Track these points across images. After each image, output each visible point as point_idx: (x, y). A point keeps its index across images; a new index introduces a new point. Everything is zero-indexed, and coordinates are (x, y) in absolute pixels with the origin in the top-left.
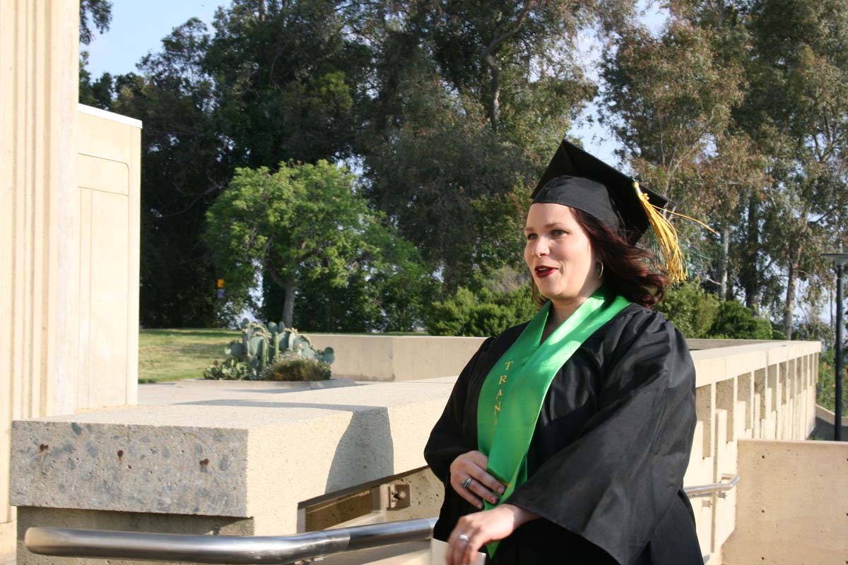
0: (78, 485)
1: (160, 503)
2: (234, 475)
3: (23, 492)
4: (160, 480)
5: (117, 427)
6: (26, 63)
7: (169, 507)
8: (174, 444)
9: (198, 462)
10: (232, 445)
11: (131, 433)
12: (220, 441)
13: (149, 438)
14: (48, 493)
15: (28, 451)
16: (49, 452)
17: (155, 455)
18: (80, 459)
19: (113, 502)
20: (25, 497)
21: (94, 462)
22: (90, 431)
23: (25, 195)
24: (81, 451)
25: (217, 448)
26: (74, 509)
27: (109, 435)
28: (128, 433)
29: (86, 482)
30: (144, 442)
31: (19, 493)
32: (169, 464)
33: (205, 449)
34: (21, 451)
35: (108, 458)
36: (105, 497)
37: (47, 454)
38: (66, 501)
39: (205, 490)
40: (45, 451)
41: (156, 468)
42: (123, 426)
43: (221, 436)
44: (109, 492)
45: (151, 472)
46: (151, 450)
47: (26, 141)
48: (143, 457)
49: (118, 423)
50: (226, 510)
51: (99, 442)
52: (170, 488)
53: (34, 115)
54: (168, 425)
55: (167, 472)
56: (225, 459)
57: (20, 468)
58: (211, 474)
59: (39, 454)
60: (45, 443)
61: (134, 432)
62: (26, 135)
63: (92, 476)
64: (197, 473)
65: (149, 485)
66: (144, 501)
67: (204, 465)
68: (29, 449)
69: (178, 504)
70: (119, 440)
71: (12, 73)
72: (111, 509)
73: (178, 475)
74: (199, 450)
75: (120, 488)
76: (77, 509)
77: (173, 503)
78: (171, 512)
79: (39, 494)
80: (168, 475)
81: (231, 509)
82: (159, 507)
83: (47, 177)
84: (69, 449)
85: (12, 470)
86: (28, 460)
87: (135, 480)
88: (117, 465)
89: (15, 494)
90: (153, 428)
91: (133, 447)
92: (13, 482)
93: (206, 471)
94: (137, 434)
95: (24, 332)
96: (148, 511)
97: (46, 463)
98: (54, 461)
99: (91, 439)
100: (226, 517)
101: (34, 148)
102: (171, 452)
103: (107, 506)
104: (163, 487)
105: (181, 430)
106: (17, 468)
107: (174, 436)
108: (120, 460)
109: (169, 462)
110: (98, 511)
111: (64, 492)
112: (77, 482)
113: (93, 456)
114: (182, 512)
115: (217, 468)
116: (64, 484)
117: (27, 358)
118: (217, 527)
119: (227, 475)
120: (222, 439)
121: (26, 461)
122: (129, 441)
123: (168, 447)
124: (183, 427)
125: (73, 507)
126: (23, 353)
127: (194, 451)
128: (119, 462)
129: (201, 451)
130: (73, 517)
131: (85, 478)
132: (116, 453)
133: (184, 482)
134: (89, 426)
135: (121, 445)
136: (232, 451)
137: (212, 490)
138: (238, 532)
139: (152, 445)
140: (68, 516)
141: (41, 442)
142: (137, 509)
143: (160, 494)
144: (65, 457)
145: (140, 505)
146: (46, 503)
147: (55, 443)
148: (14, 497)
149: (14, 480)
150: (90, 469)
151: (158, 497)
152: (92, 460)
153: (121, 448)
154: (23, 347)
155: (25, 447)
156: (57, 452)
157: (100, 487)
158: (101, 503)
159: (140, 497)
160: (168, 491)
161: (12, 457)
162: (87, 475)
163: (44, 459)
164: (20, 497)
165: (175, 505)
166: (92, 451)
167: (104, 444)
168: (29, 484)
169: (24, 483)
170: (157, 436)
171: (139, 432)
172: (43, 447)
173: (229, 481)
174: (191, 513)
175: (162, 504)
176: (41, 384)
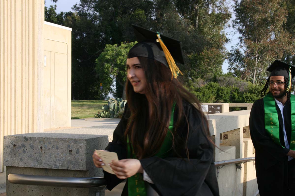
0: (27, 159)
1: (55, 165)
2: (81, 155)
3: (8, 161)
4: (55, 157)
5: (40, 138)
6: (26, 9)
7: (58, 167)
8: (60, 144)
9: (68, 151)
10: (80, 145)
11: (45, 140)
12: (76, 143)
13: (51, 142)
14: (16, 162)
15: (9, 147)
16: (16, 147)
17: (54, 148)
18: (27, 150)
19: (39, 165)
20: (9, 163)
21: (32, 151)
22: (31, 140)
23: (26, 55)
24: (28, 147)
25: (75, 146)
26: (26, 167)
27: (37, 141)
28: (44, 140)
29: (30, 158)
30: (50, 143)
31: (6, 162)
32: (58, 152)
33: (71, 146)
34: (7, 147)
35: (37, 149)
36: (36, 163)
37: (16, 148)
38: (23, 164)
39: (71, 161)
40: (15, 147)
41: (54, 153)
42: (42, 138)
43: (76, 141)
44: (38, 161)
45: (52, 154)
46: (52, 146)
47: (26, 36)
48: (49, 149)
49: (41, 137)
50: (79, 168)
51: (34, 144)
52: (59, 160)
53: (29, 27)
54: (57, 137)
55: (58, 154)
56: (78, 150)
57: (7, 153)
58: (73, 155)
59: (13, 148)
60: (15, 144)
61: (46, 140)
62: (26, 34)
63: (32, 156)
64: (68, 155)
65: (52, 159)
66: (50, 165)
67: (71, 152)
68: (10, 146)
69: (61, 166)
70: (41, 143)
71: (21, 12)
72: (38, 167)
73: (61, 155)
74: (69, 146)
75: (41, 160)
76: (27, 167)
77: (60, 165)
78: (59, 168)
79: (13, 162)
80: (58, 155)
81: (80, 168)
82: (55, 167)
83: (34, 48)
84: (24, 146)
85: (4, 153)
86: (10, 150)
87: (47, 157)
88: (40, 152)
89: (5, 162)
90: (52, 139)
91: (46, 145)
92: (4, 157)
93: (71, 154)
94: (47, 141)
95: (26, 102)
96: (51, 168)
97: (15, 151)
98: (18, 150)
99: (31, 142)
100: (78, 170)
101: (29, 38)
102: (59, 147)
103: (37, 166)
104: (56, 160)
105: (62, 139)
106: (6, 153)
107: (60, 141)
108: (41, 150)
109: (58, 151)
110: (34, 168)
111: (22, 161)
112: (27, 158)
113: (32, 149)
114: (63, 168)
115: (75, 153)
116: (22, 158)
117: (27, 111)
118: (75, 174)
119: (79, 156)
120: (77, 143)
121: (9, 150)
122: (44, 143)
123: (58, 146)
124: (63, 138)
125: (25, 167)
126: (26, 110)
127: (67, 147)
128: (41, 151)
129: (70, 147)
130: (25, 170)
131: (29, 156)
132: (40, 147)
133: (64, 158)
134: (30, 138)
135: (42, 145)
136: (81, 147)
137: (73, 161)
138: (83, 176)
139: (52, 145)
140: (24, 170)
141: (14, 143)
142: (47, 168)
143: (55, 162)
144: (22, 149)
145: (48, 166)
146: (16, 165)
147: (19, 144)
148: (5, 163)
149: (5, 157)
150: (31, 153)
151: (54, 163)
152: (32, 150)
153: (42, 146)
154: (26, 108)
155: (8, 145)
156: (20, 147)
157: (34, 160)
158: (35, 165)
159: (48, 163)
160: (58, 161)
161: (4, 149)
162: (30, 155)
163: (15, 150)
164: (7, 163)
165: (60, 166)
166: (32, 147)
167: (36, 144)
168: (10, 158)
169: (8, 158)
170: (54, 142)
171: (48, 140)
172: (15, 145)
173: (79, 157)
174: (66, 169)
175: (56, 166)
176: (32, 120)
